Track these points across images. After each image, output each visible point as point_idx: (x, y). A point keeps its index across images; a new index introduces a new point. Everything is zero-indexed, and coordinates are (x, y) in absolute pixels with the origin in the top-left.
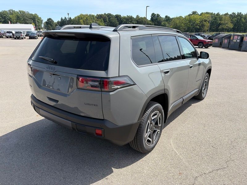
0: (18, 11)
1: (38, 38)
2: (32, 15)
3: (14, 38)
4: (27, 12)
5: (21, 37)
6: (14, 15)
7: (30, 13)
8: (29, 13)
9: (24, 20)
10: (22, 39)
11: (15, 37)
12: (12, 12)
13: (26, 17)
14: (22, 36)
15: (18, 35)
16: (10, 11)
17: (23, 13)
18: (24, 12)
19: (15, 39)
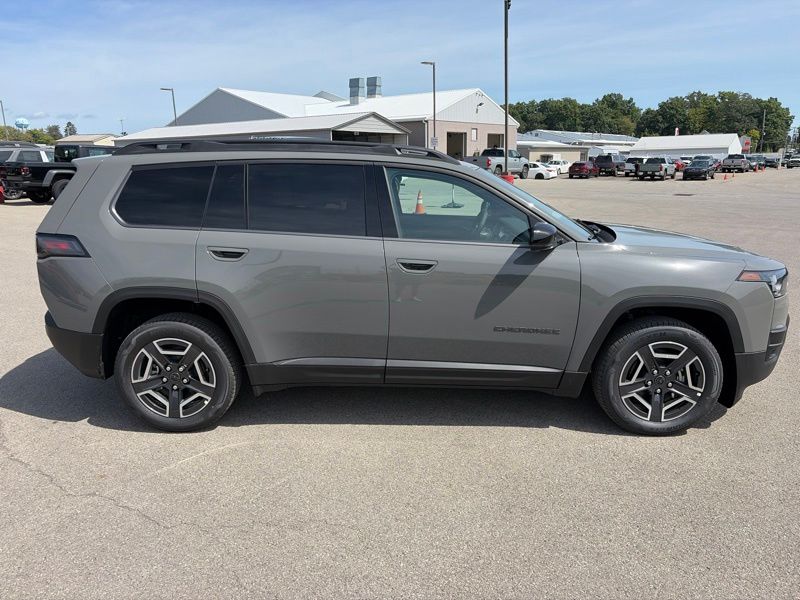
0: (717, 95)
1: (712, 178)
2: (759, 101)
3: (636, 175)
4: (744, 95)
5: (657, 174)
6: (702, 108)
7: (754, 97)
8: (750, 97)
9: (730, 119)
10: (662, 178)
11: (641, 174)
12: (697, 100)
13: (738, 111)
14: (662, 173)
15: (650, 169)
16: (691, 97)
17: (730, 99)
18: (733, 97)
19: (642, 179)
